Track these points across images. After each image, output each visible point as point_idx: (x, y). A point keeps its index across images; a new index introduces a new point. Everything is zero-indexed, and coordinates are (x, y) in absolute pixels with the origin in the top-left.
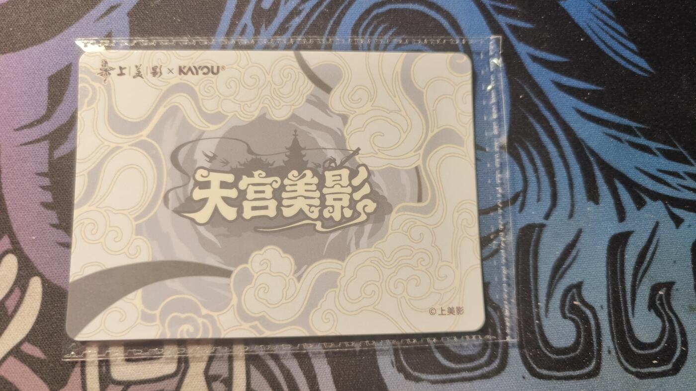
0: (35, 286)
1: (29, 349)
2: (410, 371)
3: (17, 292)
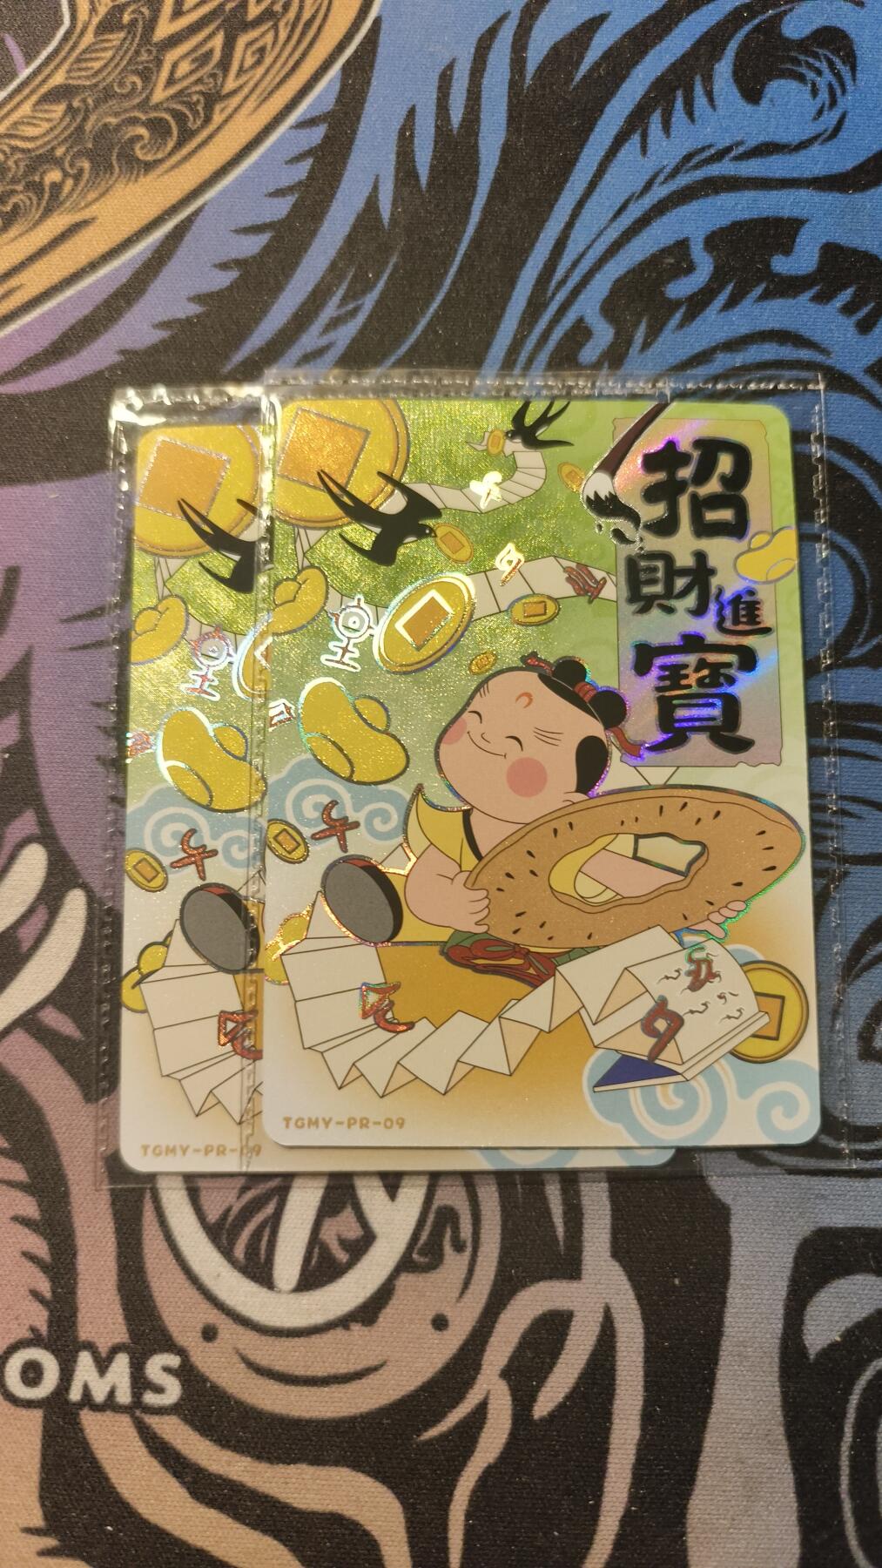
0: (75, 905)
1: (53, 1018)
3: (42, 914)
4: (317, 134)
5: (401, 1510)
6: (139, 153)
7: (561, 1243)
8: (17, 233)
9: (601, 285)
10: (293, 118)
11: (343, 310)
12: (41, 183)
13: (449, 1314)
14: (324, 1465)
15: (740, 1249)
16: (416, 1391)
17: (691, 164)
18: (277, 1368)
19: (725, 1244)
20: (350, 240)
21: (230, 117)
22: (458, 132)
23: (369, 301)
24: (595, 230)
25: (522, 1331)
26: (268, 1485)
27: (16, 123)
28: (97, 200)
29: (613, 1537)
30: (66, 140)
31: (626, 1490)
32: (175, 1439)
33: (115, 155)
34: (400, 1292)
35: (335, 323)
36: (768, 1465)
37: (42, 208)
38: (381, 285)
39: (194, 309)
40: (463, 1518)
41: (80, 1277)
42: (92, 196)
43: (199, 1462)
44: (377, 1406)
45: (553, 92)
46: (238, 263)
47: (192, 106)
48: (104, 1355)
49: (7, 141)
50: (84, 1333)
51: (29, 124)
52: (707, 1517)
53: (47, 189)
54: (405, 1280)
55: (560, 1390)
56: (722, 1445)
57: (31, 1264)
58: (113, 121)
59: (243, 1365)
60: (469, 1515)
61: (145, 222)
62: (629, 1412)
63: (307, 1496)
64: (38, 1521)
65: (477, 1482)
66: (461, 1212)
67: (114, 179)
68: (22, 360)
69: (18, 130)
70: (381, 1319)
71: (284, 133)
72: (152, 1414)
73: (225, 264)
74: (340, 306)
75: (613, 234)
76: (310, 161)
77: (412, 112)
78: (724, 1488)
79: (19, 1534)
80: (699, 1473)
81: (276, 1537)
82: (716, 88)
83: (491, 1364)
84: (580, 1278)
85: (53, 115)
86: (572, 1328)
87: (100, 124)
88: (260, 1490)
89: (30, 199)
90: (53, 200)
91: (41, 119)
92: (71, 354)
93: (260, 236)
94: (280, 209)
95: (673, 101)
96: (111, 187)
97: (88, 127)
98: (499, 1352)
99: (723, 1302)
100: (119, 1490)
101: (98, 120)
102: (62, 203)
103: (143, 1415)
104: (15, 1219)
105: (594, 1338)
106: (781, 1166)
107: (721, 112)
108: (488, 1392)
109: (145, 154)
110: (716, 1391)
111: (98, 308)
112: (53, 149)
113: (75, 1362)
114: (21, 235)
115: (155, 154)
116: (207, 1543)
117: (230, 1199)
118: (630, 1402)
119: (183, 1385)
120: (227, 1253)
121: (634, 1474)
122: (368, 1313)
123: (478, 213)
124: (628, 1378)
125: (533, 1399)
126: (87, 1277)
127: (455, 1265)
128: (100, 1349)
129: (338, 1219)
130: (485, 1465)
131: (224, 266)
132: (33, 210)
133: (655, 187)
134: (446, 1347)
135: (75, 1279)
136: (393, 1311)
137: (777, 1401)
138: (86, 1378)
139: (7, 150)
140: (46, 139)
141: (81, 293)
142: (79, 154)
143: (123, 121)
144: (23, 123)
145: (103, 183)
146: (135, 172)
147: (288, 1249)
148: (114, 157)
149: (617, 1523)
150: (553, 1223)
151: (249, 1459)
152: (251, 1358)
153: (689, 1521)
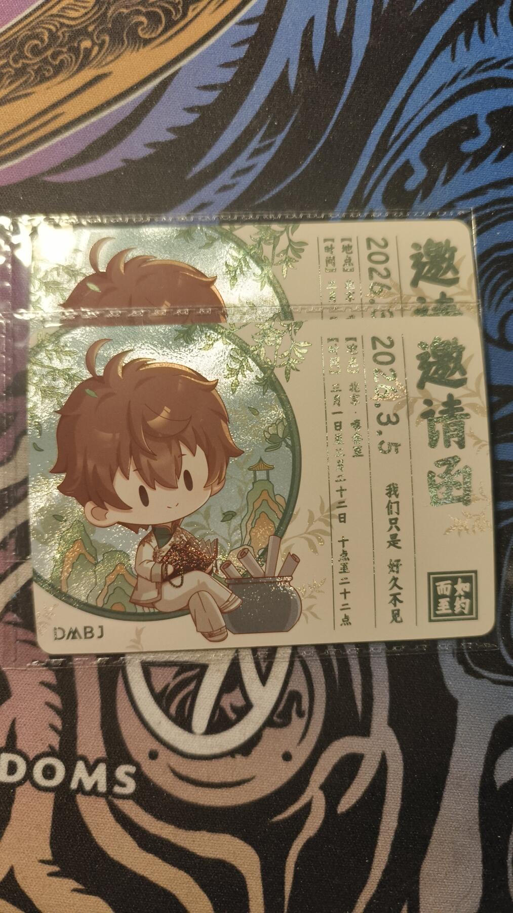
2: (472, 664)
4: (253, 29)
5: (258, 859)
6: (140, 33)
7: (360, 715)
8: (62, 79)
9: (422, 141)
10: (237, 18)
11: (263, 144)
12: (78, 48)
13: (293, 752)
14: (216, 832)
15: (462, 724)
16: (271, 794)
17: (481, 68)
18: (192, 776)
19: (454, 721)
20: (270, 99)
21: (198, 14)
22: (340, 35)
23: (279, 140)
24: (420, 105)
25: (333, 763)
26: (183, 842)
27: (64, 8)
28: (112, 61)
29: (378, 881)
30: (95, 21)
31: (387, 855)
32: (131, 813)
33: (125, 33)
34: (265, 738)
35: (257, 152)
36: (468, 846)
37: (78, 64)
38: (287, 129)
39: (171, 136)
40: (293, 866)
41: (79, 718)
42: (110, 58)
43: (144, 827)
44: (248, 801)
45: (399, 15)
46: (200, 109)
47: (175, 6)
48: (92, 763)
49: (58, 19)
50: (80, 751)
51: (72, 9)
52: (431, 872)
53: (82, 51)
54: (268, 732)
55: (353, 798)
56: (443, 833)
57: (50, 709)
58: (125, 11)
59: (172, 774)
60: (297, 864)
61: (142, 77)
62: (392, 812)
63: (206, 849)
64: (48, 856)
65: (303, 846)
66: (303, 694)
67: (124, 48)
68: (62, 161)
69: (65, 12)
70: (253, 753)
71: (232, 27)
72: (118, 798)
73: (190, 108)
74: (260, 142)
75: (431, 108)
76: (247, 46)
77: (312, 20)
78: (442, 857)
79: (37, 863)
80: (429, 848)
81: (186, 872)
82: (499, 22)
83: (315, 781)
84: (369, 736)
85: (87, 5)
86: (363, 764)
87: (117, 12)
88: (179, 844)
89: (71, 57)
90: (85, 61)
91: (80, 7)
92: (93, 159)
93: (214, 92)
94: (228, 75)
95: (472, 28)
96: (122, 53)
97: (109, 14)
98: (319, 775)
99: (450, 754)
100: (97, 840)
101: (115, 10)
102: (90, 62)
103: (113, 799)
104: (43, 683)
105: (375, 770)
106: (489, 679)
107: (501, 37)
108: (312, 797)
109: (145, 34)
110: (442, 803)
111: (110, 131)
112: (87, 26)
113: (75, 766)
114: (64, 80)
115: (151, 34)
116: (147, 873)
117: (168, 679)
118: (393, 807)
119: (137, 783)
120: (166, 711)
121: (392, 846)
122: (246, 749)
123: (349, 88)
124: (393, 793)
125: (338, 802)
126: (83, 718)
127: (297, 724)
128: (90, 760)
129: (231, 694)
130: (308, 837)
131: (191, 110)
132: (73, 64)
133: (459, 80)
134: (288, 771)
135: (76, 720)
136: (260, 748)
137: (476, 811)
138: (80, 776)
139: (58, 26)
140: (82, 20)
141: (101, 120)
142: (102, 32)
143: (131, 11)
144: (69, 9)
145: (117, 50)
146: (137, 45)
147: (201, 710)
148: (125, 35)
149: (381, 873)
150: (356, 703)
151: (173, 826)
152: (177, 770)
153: (421, 874)
